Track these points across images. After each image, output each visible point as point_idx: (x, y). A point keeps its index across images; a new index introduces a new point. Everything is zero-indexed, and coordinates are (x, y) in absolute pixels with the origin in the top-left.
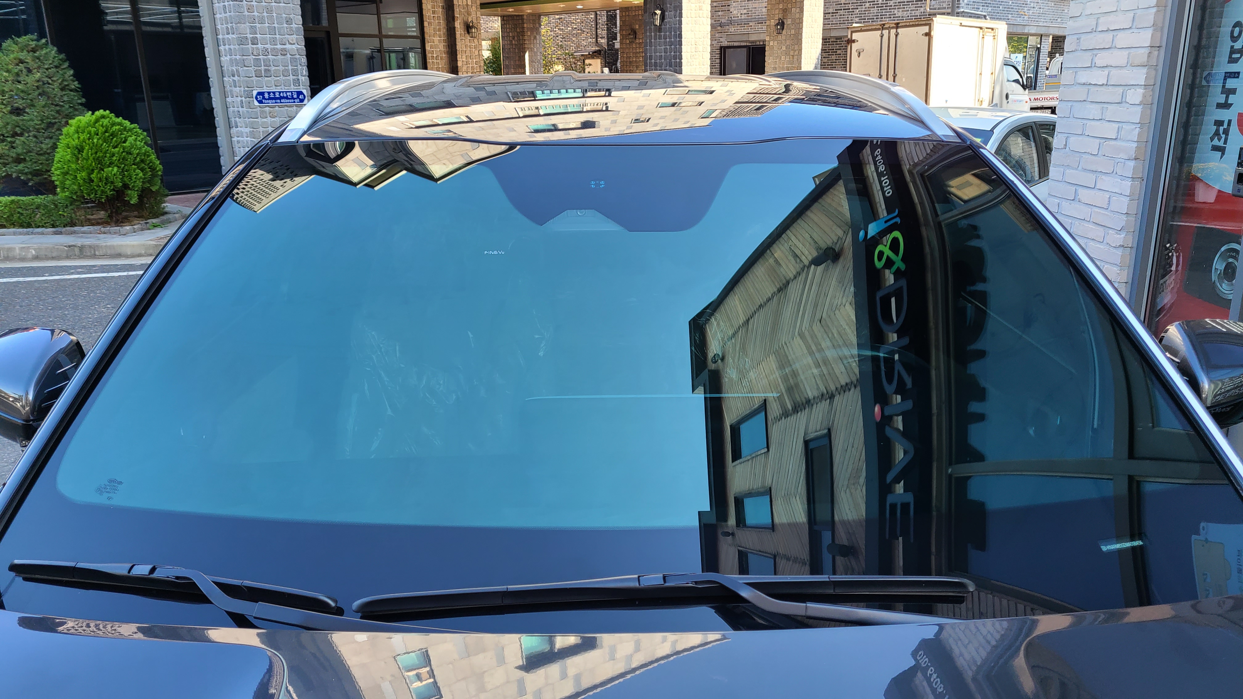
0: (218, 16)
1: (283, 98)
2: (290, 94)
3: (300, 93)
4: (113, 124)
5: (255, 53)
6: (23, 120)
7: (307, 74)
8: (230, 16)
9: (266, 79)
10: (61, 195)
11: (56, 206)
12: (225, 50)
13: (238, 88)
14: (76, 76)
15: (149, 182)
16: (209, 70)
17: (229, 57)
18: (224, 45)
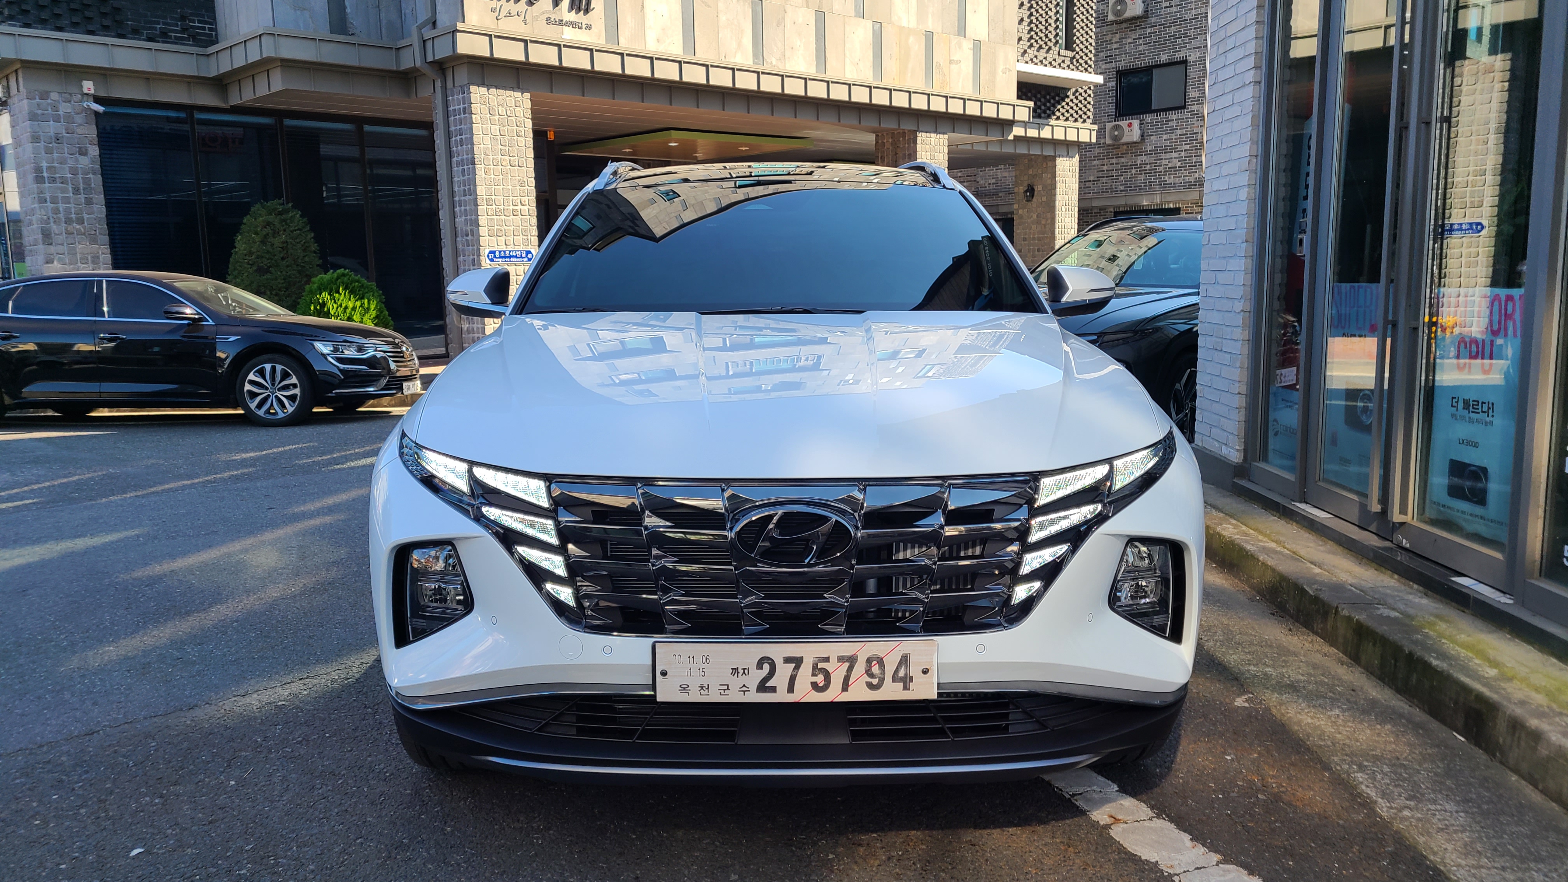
0: (456, 179)
1: (513, 256)
2: (519, 253)
3: (528, 252)
4: (352, 282)
5: (489, 214)
7: (537, 234)
8: (469, 179)
9: (498, 238)
12: (460, 211)
13: (471, 247)
14: (317, 239)
16: (442, 231)
17: (464, 218)
18: (460, 206)
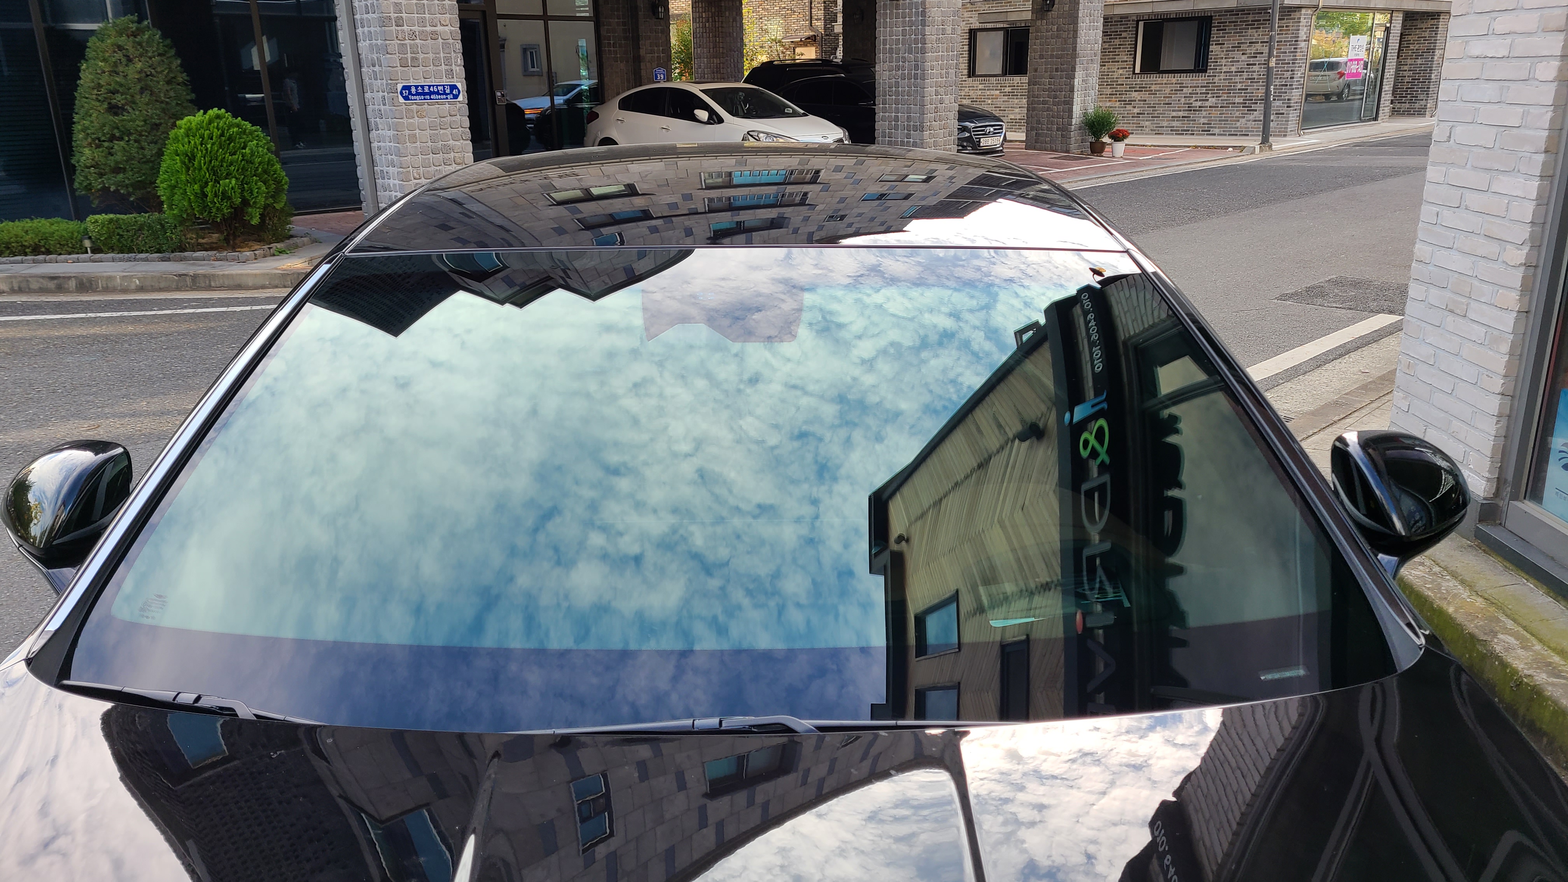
1: (434, 93)
2: (442, 88)
3: (453, 87)
4: (231, 126)
5: (400, 37)
6: (123, 120)
7: (463, 64)
9: (413, 69)
10: (169, 214)
11: (163, 226)
12: (363, 33)
13: (379, 81)
15: (273, 197)
17: (368, 41)
18: (363, 27)
